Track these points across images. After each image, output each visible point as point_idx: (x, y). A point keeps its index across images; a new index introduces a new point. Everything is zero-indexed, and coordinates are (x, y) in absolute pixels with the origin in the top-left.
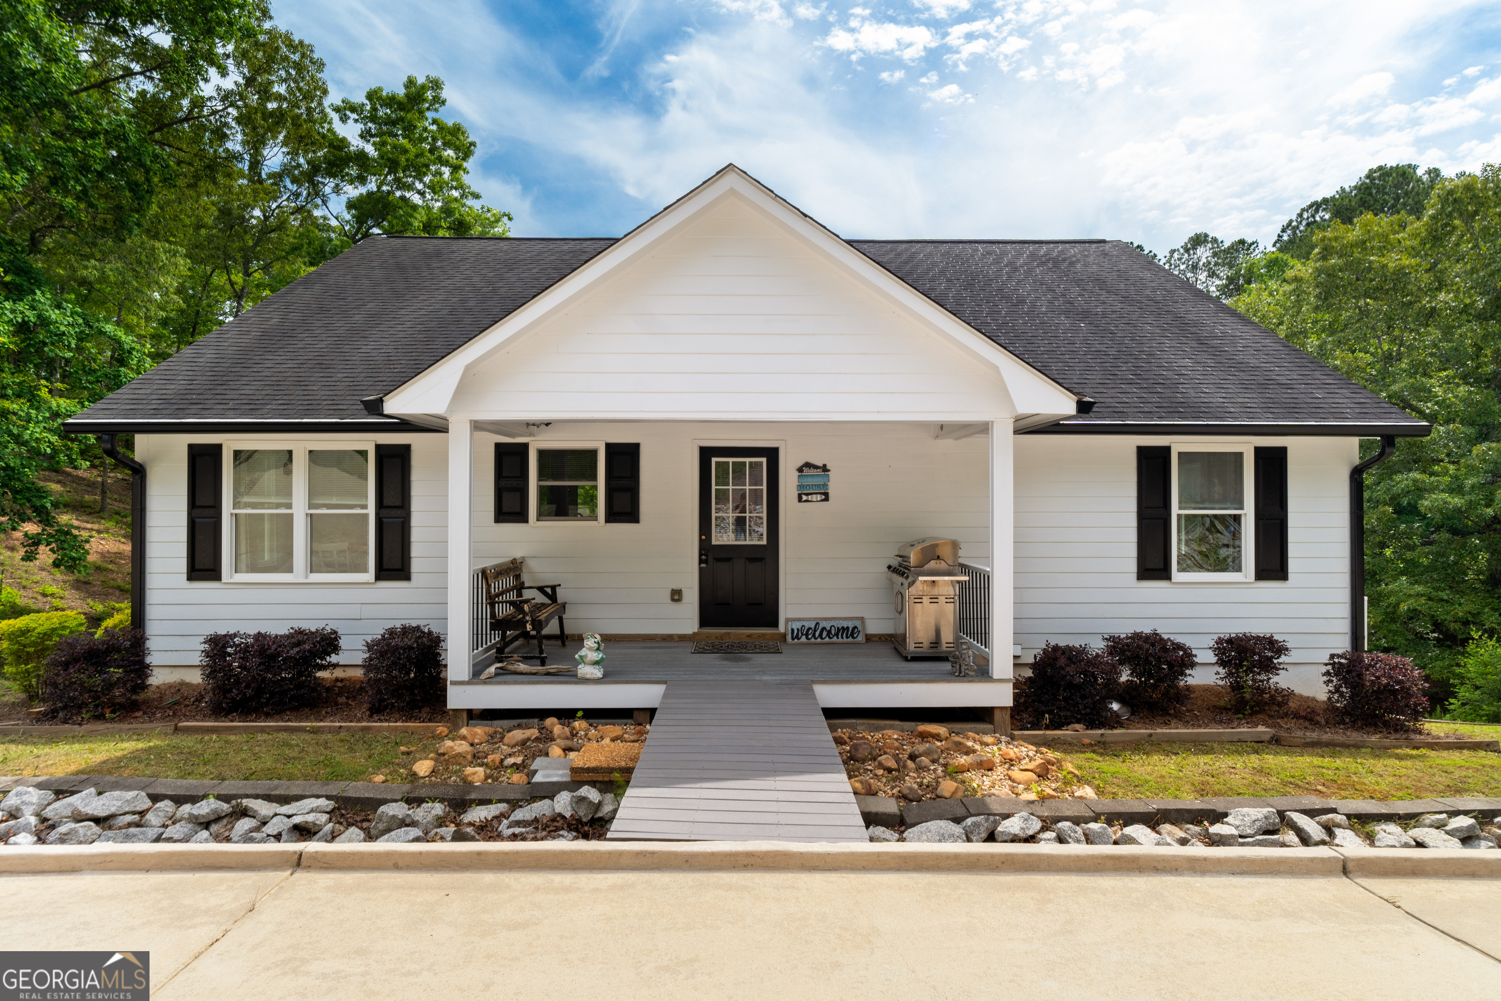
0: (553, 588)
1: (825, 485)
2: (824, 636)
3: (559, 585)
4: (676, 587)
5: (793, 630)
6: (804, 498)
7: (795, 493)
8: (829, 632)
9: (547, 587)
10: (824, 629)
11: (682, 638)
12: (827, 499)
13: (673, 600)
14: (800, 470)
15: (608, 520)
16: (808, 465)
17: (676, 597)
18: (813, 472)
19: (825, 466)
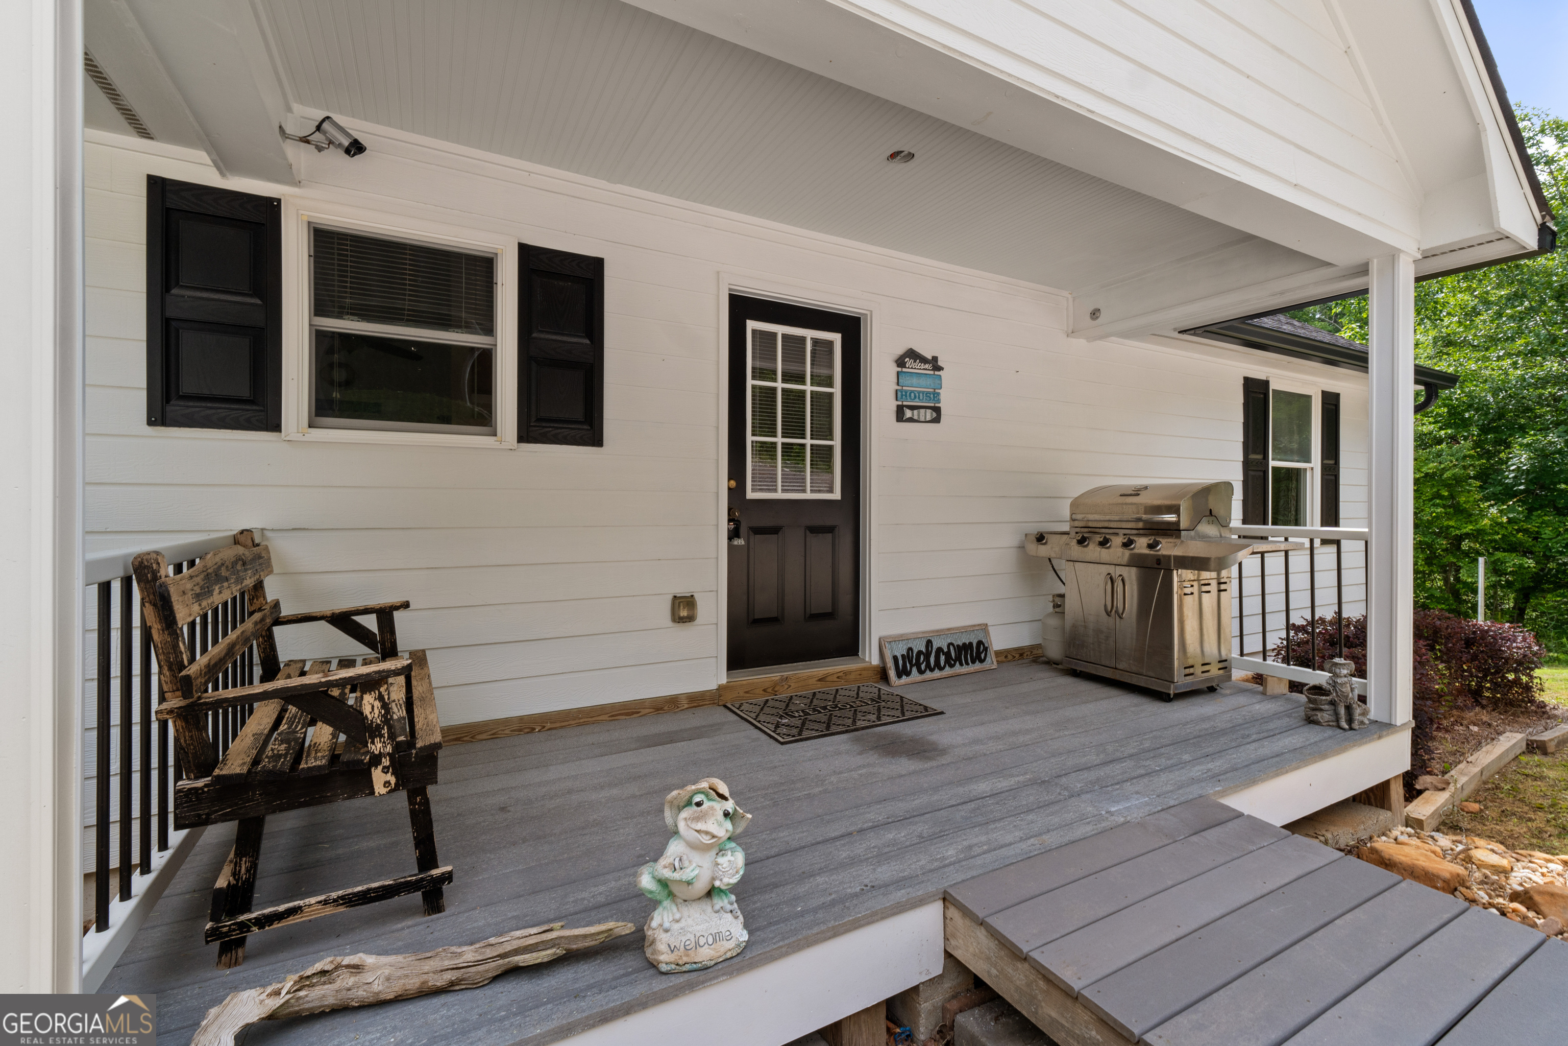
0: (385, 615)
1: (936, 396)
2: (942, 664)
3: (406, 605)
4: (682, 590)
5: (895, 658)
6: (908, 413)
7: (893, 405)
8: (948, 654)
9: (366, 611)
10: (939, 650)
11: (697, 701)
12: (937, 420)
13: (678, 619)
14: (900, 362)
15: (526, 435)
16: (912, 354)
17: (684, 613)
18: (918, 365)
19: (935, 359)
